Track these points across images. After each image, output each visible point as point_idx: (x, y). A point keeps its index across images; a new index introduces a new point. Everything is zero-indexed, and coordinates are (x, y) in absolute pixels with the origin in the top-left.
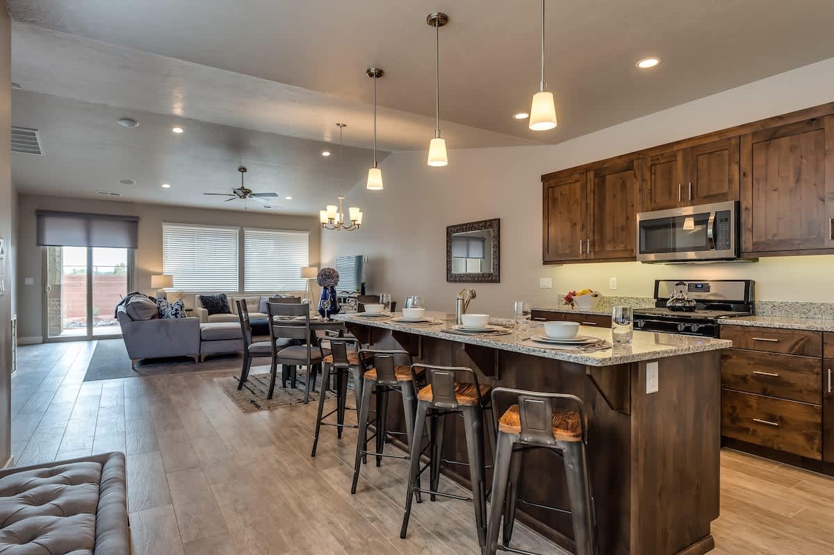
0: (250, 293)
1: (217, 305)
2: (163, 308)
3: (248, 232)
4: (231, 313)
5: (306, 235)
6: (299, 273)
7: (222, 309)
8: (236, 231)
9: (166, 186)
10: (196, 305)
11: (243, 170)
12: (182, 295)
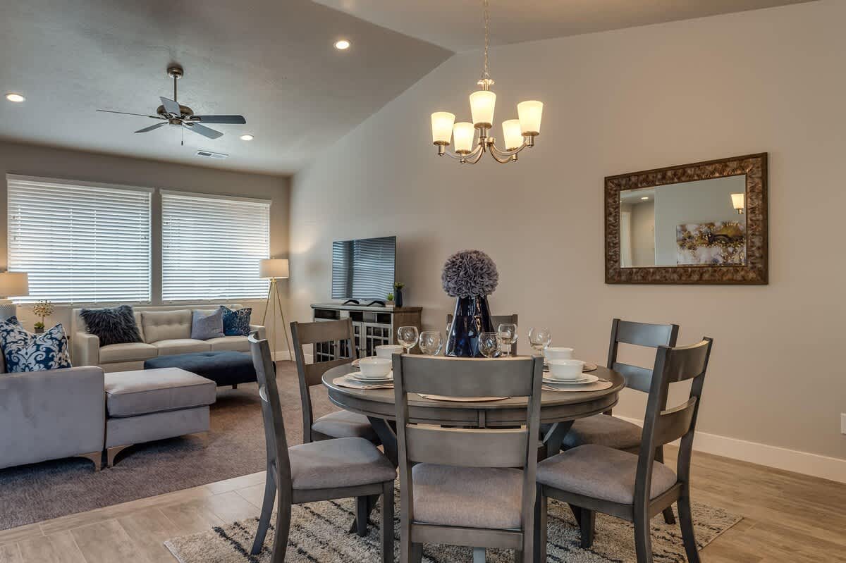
0: (170, 303)
1: (116, 328)
2: (14, 347)
3: (169, 198)
4: (140, 341)
5: (265, 206)
6: (257, 270)
7: (125, 333)
8: (146, 196)
9: (15, 98)
10: (74, 326)
11: (176, 69)
12: (45, 309)
